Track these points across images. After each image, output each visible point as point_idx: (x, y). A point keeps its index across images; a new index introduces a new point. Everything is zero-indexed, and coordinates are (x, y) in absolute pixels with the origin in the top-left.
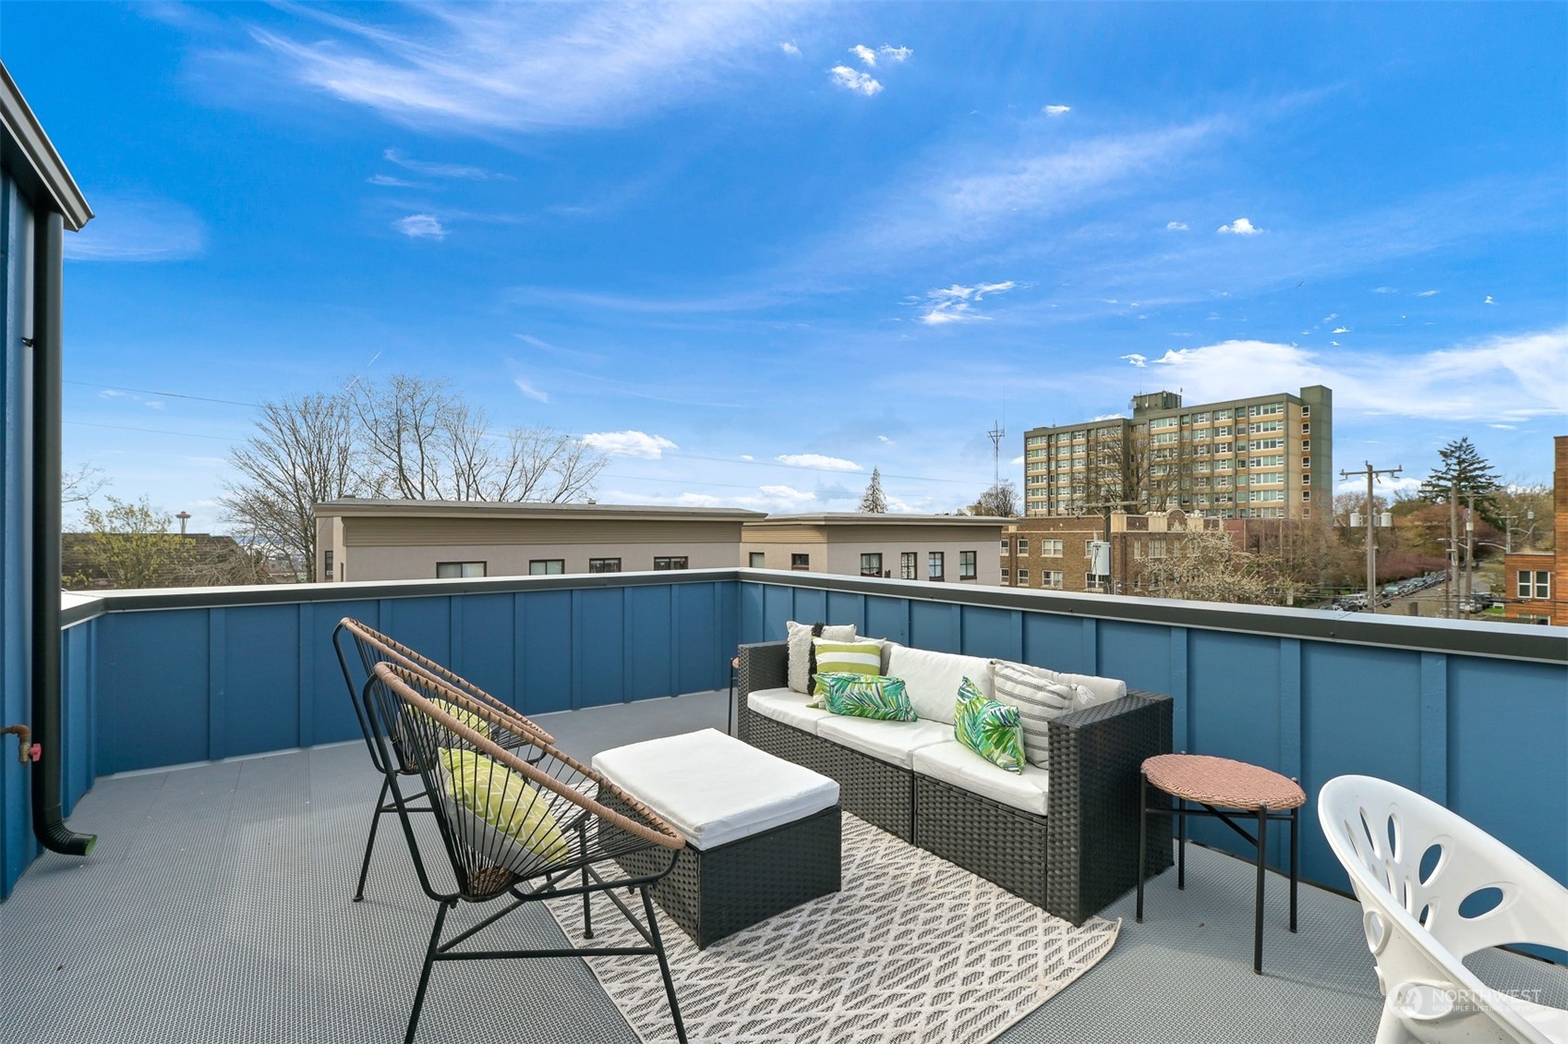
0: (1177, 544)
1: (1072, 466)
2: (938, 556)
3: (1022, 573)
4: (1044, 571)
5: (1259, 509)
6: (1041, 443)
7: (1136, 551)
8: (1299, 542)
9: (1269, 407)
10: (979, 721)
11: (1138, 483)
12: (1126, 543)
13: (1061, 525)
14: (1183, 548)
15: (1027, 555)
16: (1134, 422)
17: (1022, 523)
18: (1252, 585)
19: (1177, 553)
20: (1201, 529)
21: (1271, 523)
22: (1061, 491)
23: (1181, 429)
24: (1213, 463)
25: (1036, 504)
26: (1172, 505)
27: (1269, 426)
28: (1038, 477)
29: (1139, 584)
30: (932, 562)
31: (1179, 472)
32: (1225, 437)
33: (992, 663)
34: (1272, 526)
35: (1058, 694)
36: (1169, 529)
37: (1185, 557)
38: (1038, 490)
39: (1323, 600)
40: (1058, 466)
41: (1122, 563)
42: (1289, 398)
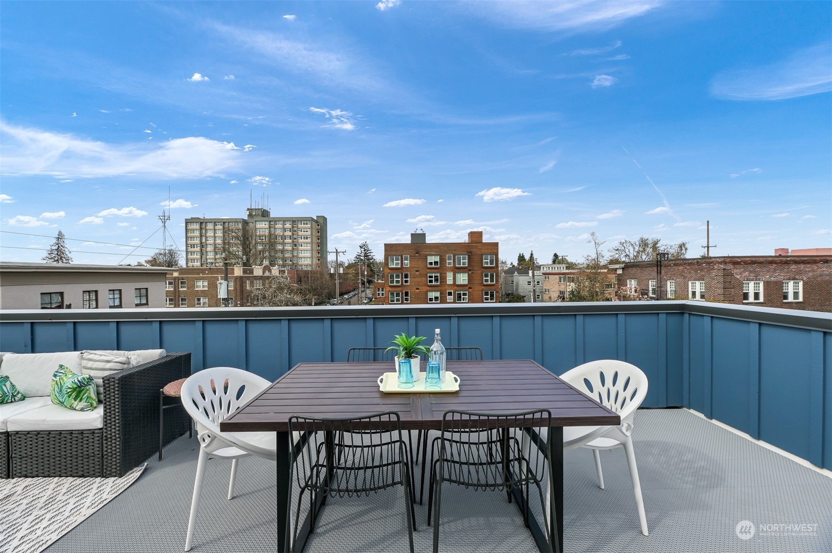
0: (267, 281)
1: (215, 241)
2: (118, 292)
3: (182, 300)
4: (196, 297)
5: (302, 265)
6: (197, 226)
7: (247, 285)
8: (316, 279)
9: (305, 222)
10: (64, 388)
11: (250, 252)
12: (242, 281)
13: (207, 272)
14: (270, 283)
15: (185, 289)
16: (248, 221)
17: (182, 271)
18: (298, 298)
19: (267, 286)
20: (277, 274)
21: (306, 271)
22: (209, 253)
23: (270, 227)
24: (284, 244)
25: (193, 260)
26: (266, 263)
27: (305, 230)
28: (194, 245)
29: (249, 301)
30: (111, 296)
31: (269, 247)
32: (288, 233)
33: (82, 353)
34: (306, 272)
35: (120, 363)
36: (263, 274)
37: (270, 287)
38: (194, 252)
39: (324, 302)
40: (206, 240)
41: (240, 291)
42: (312, 219)
